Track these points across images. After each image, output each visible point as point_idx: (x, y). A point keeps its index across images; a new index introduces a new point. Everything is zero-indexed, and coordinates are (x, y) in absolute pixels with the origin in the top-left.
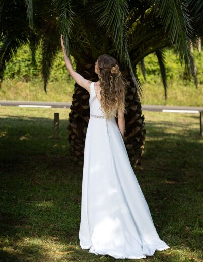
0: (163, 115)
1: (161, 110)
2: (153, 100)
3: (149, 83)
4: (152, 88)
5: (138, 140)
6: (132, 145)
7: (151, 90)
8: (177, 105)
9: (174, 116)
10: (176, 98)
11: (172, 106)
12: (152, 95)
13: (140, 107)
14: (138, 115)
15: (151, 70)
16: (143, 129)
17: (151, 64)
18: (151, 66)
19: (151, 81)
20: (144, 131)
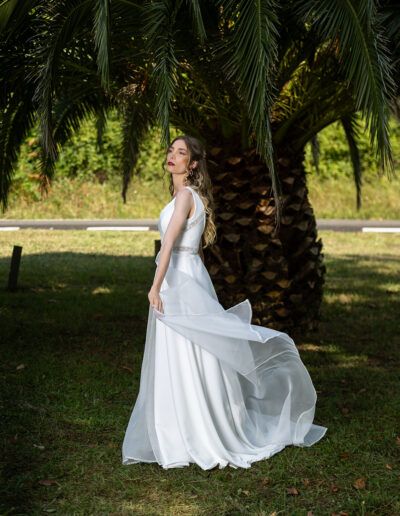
0: (363, 239)
1: (358, 229)
2: (344, 210)
3: (336, 177)
4: (341, 186)
5: (312, 286)
6: (300, 296)
7: (340, 190)
8: (391, 218)
9: (384, 239)
10: (389, 205)
11: (381, 220)
12: (342, 200)
13: (314, 224)
14: (310, 240)
15: (339, 152)
16: (321, 265)
17: (339, 141)
18: (338, 145)
19: (339, 174)
20: (323, 269)
